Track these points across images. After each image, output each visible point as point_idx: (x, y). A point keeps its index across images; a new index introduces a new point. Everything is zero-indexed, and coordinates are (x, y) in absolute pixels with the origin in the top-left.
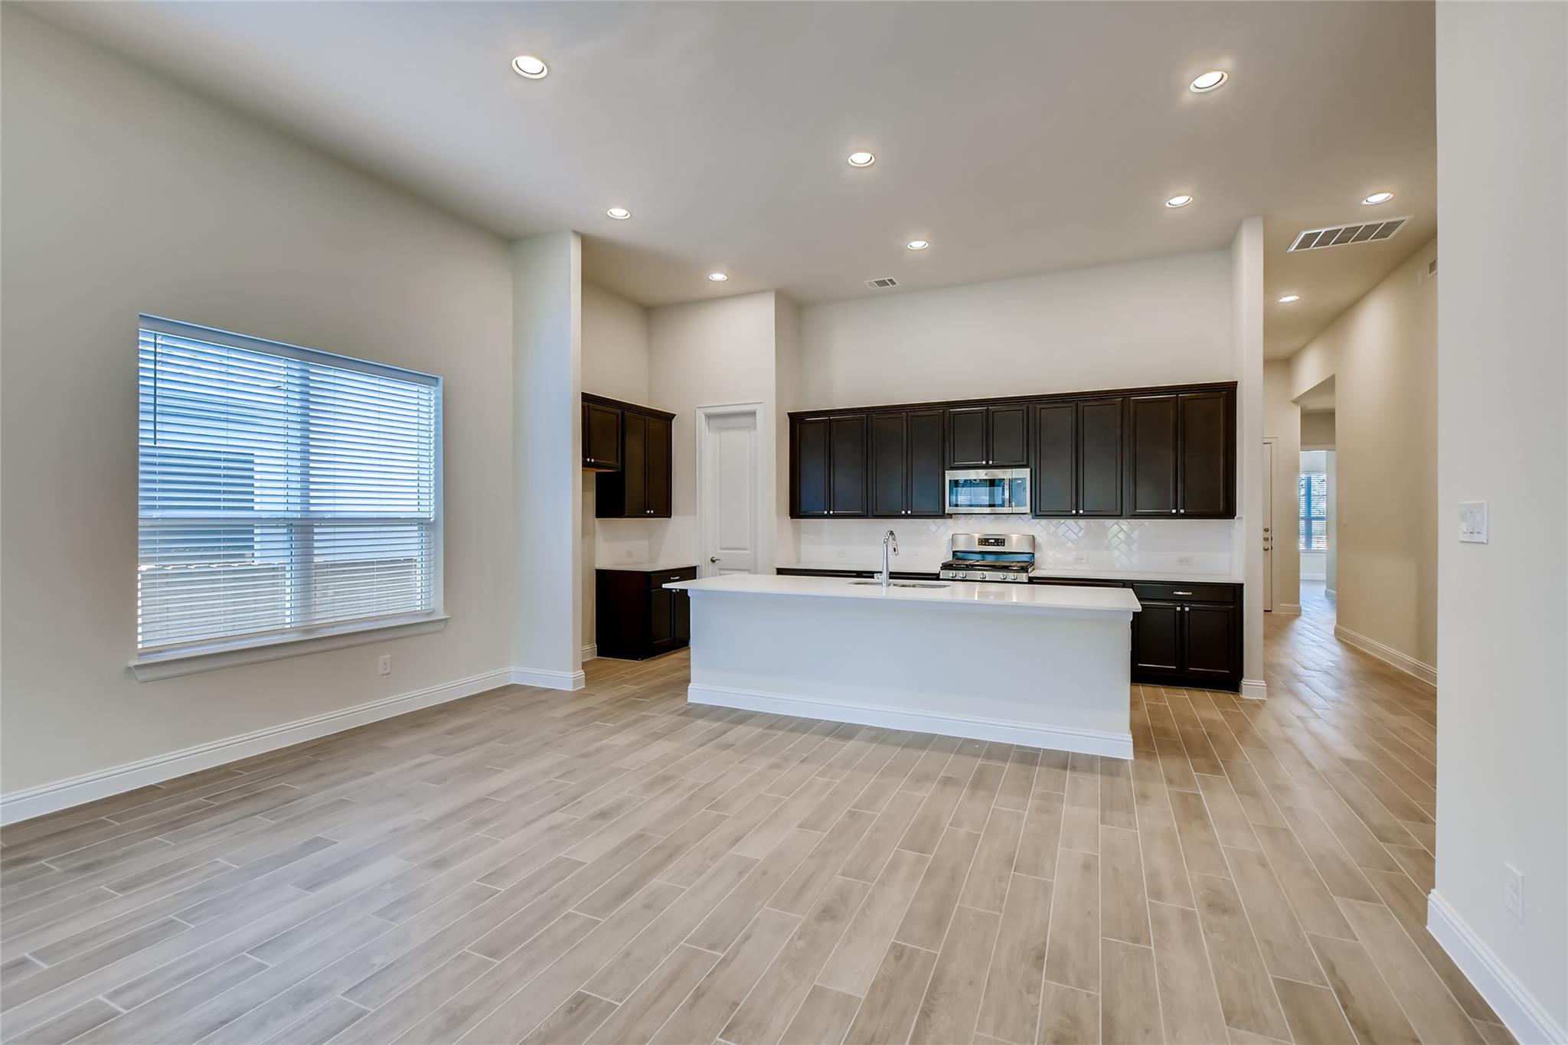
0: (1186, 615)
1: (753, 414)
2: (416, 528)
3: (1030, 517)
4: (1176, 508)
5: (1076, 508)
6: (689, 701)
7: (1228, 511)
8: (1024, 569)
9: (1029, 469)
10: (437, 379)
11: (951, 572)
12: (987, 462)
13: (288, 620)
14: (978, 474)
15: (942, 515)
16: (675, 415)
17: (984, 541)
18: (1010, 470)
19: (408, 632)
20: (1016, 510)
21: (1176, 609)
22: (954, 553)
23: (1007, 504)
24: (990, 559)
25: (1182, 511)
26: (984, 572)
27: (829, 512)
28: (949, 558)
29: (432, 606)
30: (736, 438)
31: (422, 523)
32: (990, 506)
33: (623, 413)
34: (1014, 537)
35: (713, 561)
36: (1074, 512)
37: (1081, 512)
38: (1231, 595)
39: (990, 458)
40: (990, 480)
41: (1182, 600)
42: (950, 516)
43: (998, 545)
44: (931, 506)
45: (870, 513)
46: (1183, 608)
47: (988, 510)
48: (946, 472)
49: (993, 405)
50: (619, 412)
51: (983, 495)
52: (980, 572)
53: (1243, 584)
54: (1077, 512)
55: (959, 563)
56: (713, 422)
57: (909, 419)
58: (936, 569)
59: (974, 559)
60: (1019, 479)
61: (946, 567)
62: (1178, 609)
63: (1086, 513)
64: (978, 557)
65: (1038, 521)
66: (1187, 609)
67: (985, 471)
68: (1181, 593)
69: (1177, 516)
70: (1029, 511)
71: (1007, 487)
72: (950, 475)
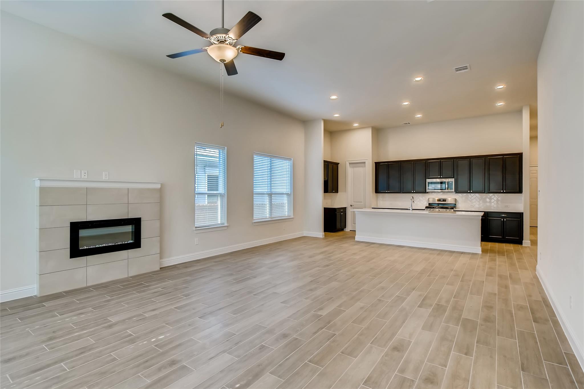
0: (505, 222)
1: (365, 163)
2: (286, 196)
3: (455, 193)
4: (503, 190)
5: (470, 190)
6: (356, 240)
7: (520, 191)
8: (453, 208)
9: (454, 179)
10: (291, 159)
11: (428, 209)
12: (440, 177)
13: (268, 216)
14: (437, 180)
15: (425, 192)
16: (339, 163)
17: (439, 200)
18: (448, 179)
19: (287, 220)
20: (449, 191)
21: (501, 220)
22: (429, 204)
23: (447, 189)
24: (440, 206)
25: (505, 191)
26: (439, 209)
27: (388, 191)
28: (428, 205)
29: (289, 215)
30: (360, 170)
31: (287, 194)
32: (441, 190)
33: (328, 164)
34: (449, 199)
35: (351, 206)
36: (469, 191)
37: (471, 191)
38: (519, 216)
39: (441, 175)
40: (441, 182)
41: (504, 217)
42: (428, 192)
43: (444, 201)
44: (422, 190)
45: (401, 192)
46: (504, 219)
47: (440, 191)
48: (427, 180)
49: (442, 159)
50: (327, 163)
51: (439, 186)
52: (438, 209)
53: (523, 213)
54: (470, 191)
55: (430, 206)
56: (351, 165)
57: (414, 163)
58: (424, 208)
59: (435, 206)
60: (451, 182)
61: (427, 207)
62: (502, 220)
63: (473, 192)
64: (437, 205)
65: (457, 194)
66: (505, 220)
67: (440, 179)
68: (503, 215)
69: (503, 193)
70: (454, 191)
71: (447, 184)
72: (428, 180)
